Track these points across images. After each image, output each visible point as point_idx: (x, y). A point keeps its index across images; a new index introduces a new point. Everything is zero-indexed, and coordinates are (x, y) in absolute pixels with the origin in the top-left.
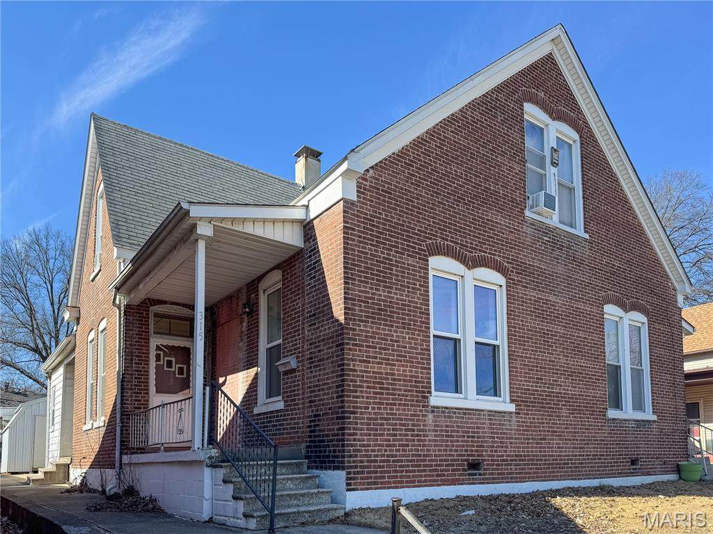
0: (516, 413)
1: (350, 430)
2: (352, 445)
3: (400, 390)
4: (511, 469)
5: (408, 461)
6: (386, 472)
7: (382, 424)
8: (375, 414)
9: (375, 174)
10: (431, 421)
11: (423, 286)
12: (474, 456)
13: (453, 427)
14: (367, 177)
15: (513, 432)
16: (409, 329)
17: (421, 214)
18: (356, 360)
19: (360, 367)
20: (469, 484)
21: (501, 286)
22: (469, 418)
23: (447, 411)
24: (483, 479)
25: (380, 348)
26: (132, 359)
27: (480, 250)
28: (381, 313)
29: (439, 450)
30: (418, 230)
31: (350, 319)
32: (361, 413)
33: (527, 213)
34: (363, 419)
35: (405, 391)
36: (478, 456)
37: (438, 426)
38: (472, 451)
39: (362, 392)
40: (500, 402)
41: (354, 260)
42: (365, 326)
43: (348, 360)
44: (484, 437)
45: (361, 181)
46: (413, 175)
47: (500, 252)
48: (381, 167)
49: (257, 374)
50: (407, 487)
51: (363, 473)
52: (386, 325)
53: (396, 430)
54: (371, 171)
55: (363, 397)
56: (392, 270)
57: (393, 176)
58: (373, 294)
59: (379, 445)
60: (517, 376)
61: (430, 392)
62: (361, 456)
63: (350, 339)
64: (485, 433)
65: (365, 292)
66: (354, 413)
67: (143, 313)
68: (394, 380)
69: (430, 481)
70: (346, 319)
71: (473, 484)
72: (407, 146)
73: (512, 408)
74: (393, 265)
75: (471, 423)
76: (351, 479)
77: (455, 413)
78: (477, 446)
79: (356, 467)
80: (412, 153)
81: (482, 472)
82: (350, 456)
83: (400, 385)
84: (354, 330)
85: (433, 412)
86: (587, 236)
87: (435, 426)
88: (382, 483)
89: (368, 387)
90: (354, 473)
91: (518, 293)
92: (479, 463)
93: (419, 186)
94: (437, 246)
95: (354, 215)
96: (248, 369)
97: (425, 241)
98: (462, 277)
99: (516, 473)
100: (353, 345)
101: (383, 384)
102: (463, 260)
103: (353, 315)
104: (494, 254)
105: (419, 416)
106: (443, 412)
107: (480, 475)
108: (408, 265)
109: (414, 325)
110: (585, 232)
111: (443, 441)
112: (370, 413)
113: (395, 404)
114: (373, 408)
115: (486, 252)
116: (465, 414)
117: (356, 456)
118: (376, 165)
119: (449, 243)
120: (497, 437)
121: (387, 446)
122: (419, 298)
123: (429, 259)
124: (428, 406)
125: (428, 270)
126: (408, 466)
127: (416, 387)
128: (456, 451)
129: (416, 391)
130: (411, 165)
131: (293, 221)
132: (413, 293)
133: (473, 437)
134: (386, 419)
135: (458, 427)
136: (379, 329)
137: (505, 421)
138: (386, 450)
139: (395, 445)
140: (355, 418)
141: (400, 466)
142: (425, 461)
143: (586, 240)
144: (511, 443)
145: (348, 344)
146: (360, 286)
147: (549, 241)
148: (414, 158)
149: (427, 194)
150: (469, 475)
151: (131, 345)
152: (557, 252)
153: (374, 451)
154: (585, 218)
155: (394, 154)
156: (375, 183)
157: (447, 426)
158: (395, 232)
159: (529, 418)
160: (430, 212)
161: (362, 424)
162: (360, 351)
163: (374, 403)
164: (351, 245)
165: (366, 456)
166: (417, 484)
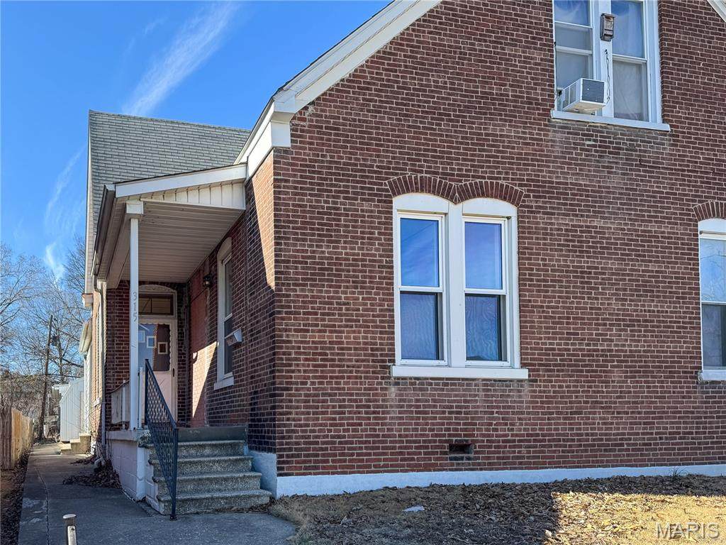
0: (530, 381)
1: (283, 408)
2: (285, 425)
3: (350, 360)
4: (519, 452)
5: (361, 442)
6: (329, 455)
7: (324, 401)
8: (315, 389)
9: (316, 109)
10: (393, 396)
11: (384, 234)
12: (460, 435)
13: (427, 401)
14: (306, 116)
15: (525, 405)
16: (362, 287)
17: (382, 145)
18: (290, 330)
19: (295, 337)
20: (451, 470)
21: (509, 218)
22: (453, 390)
23: (418, 382)
24: (474, 464)
25: (323, 314)
26: (113, 341)
27: (473, 176)
28: (323, 273)
29: (406, 430)
30: (378, 167)
31: (283, 285)
32: (297, 389)
33: (555, 113)
34: (300, 395)
35: (357, 361)
36: (465, 435)
37: (404, 401)
38: (456, 430)
39: (298, 365)
40: (506, 367)
41: (288, 216)
42: (302, 290)
43: (280, 330)
44: (476, 413)
45: (296, 122)
46: (371, 100)
47: (507, 173)
48: (324, 100)
49: (216, 349)
50: (359, 472)
51: (298, 456)
52: (330, 286)
53: (345, 407)
54: (311, 108)
55: (299, 371)
56: (340, 220)
57: (342, 108)
58: (314, 252)
59: (321, 425)
60: (534, 333)
61: (394, 361)
62: (296, 437)
63: (282, 307)
64: (478, 407)
65: (303, 251)
66: (287, 389)
67: (122, 296)
68: (342, 349)
69: (392, 466)
70: (277, 284)
71: (456, 470)
72: (362, 66)
73: (524, 374)
74: (340, 215)
75: (456, 396)
76: (284, 462)
77: (431, 384)
78: (464, 424)
79: (290, 449)
80: (369, 73)
81: (472, 455)
82: (283, 438)
83: (350, 355)
84: (288, 296)
85: (397, 384)
86: (667, 127)
87: (400, 401)
88: (324, 468)
89: (306, 360)
90: (288, 456)
91: (538, 223)
92: (469, 445)
93: (379, 112)
94: (406, 182)
95: (289, 164)
96: (210, 344)
97: (387, 179)
98: (446, 214)
99: (528, 458)
100: (286, 313)
101: (326, 354)
102: (447, 193)
103: (286, 279)
104: (497, 178)
105: (376, 389)
106: (412, 384)
107: (469, 459)
108: (362, 211)
109: (370, 282)
110: (664, 121)
111: (412, 418)
112: (309, 389)
113: (343, 377)
114: (313, 383)
115: (484, 178)
116: (446, 385)
117: (290, 437)
118: (318, 99)
119: (424, 175)
120: (497, 412)
121: (331, 425)
122: (377, 250)
123: (394, 199)
124: (389, 378)
125: (391, 213)
126: (361, 448)
127: (373, 355)
128: (431, 430)
129: (373, 361)
130: (368, 89)
131: (232, 183)
132: (369, 244)
133: (460, 413)
134: (330, 395)
135: (434, 401)
136: (321, 291)
137: (510, 391)
138: (330, 431)
139: (342, 425)
140: (290, 395)
141: (349, 449)
142: (385, 442)
143: (664, 133)
144: (519, 419)
145: (279, 312)
146: (295, 245)
147: (595, 146)
148: (372, 78)
149: (392, 119)
150: (451, 459)
151: (112, 327)
152: (608, 159)
153: (314, 431)
154: (663, 101)
155: (343, 80)
156: (317, 121)
157: (417, 401)
158: (343, 175)
159: (553, 386)
160: (396, 142)
161: (298, 401)
162: (295, 319)
163: (315, 377)
164: (284, 199)
165: (303, 437)
166: (373, 469)
